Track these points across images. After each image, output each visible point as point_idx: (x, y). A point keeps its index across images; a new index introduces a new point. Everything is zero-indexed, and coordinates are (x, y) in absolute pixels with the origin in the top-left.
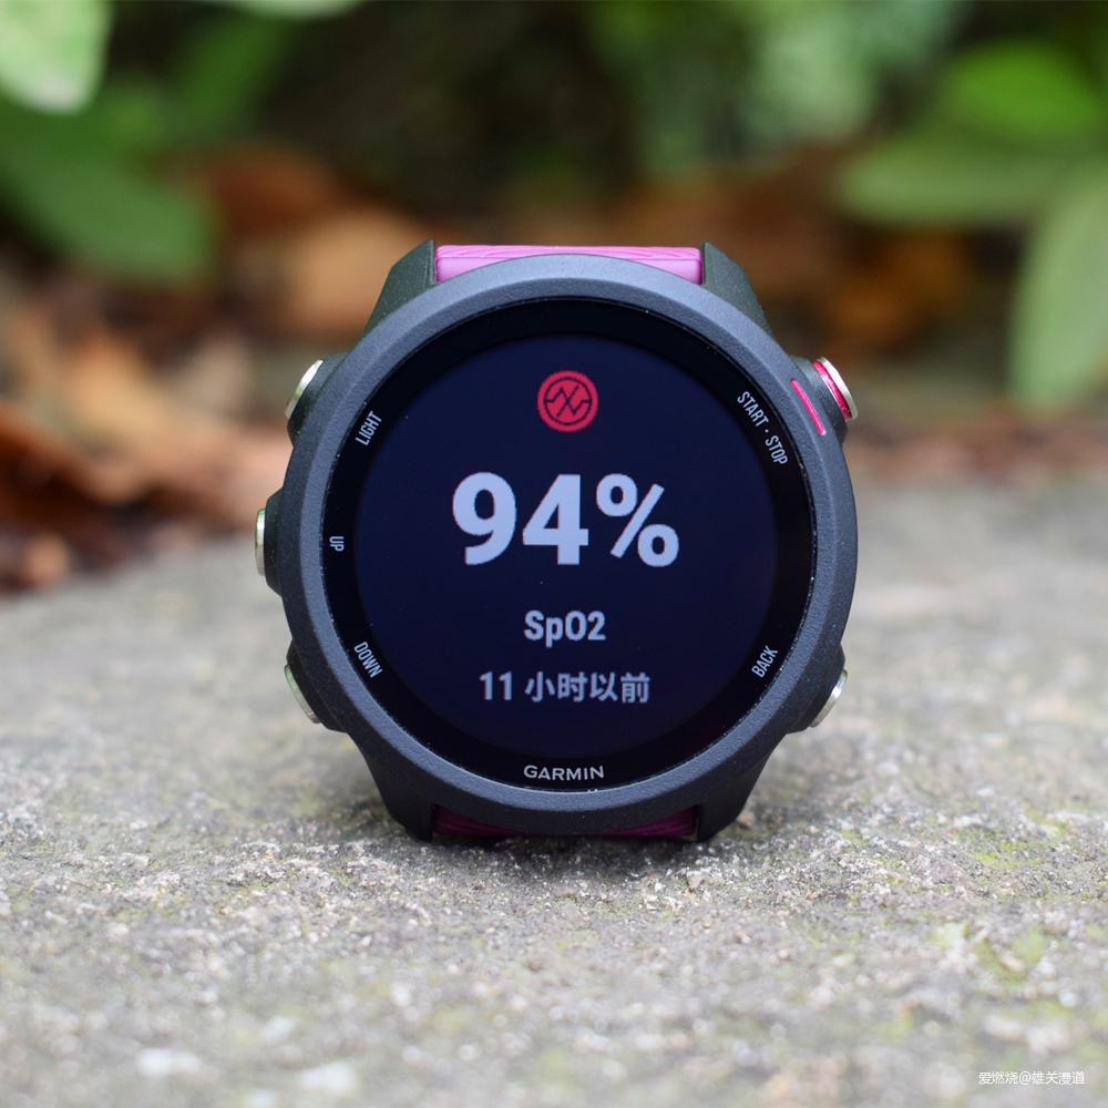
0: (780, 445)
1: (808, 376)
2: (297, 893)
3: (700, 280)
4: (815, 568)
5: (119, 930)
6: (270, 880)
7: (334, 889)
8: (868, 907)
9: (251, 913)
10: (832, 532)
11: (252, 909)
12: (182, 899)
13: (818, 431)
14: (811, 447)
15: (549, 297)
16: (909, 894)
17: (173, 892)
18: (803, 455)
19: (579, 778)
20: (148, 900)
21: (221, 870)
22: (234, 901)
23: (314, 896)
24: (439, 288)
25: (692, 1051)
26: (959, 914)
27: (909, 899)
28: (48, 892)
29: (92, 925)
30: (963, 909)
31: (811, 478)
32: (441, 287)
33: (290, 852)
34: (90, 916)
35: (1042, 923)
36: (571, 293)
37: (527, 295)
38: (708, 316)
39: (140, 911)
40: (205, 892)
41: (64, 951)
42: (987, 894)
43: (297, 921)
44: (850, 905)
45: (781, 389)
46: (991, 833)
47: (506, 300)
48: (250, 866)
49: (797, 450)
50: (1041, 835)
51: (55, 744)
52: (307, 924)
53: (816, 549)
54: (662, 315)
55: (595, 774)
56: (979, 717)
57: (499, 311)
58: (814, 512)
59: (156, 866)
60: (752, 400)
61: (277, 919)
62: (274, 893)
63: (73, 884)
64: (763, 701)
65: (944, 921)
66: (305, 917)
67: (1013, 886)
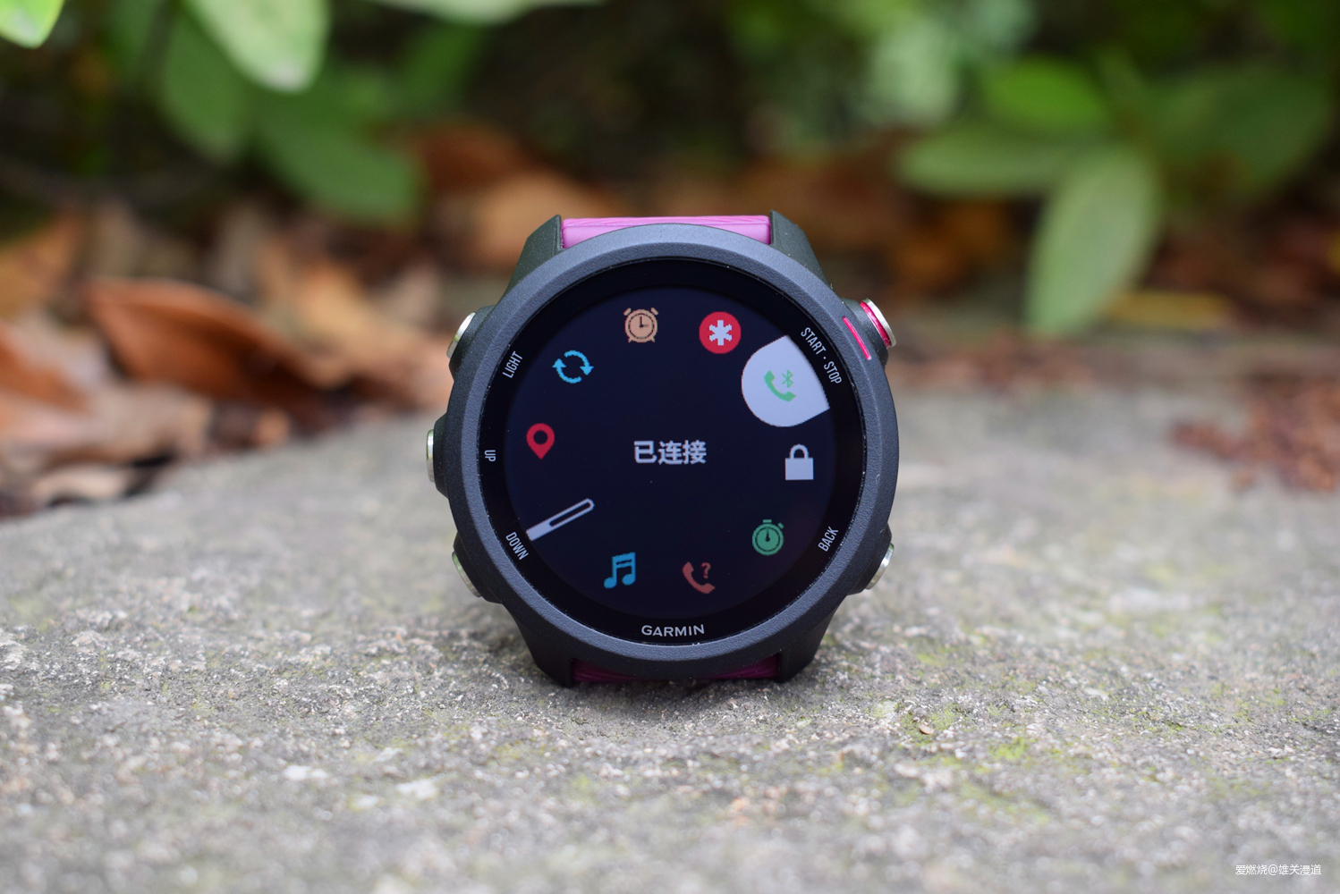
0: (835, 368)
1: (856, 313)
2: (414, 663)
3: (769, 241)
4: (866, 465)
5: (282, 683)
6: (394, 654)
7: (440, 663)
8: (830, 688)
9: (378, 676)
10: (878, 435)
11: (380, 672)
12: (331, 664)
13: (865, 356)
14: (859, 369)
15: (650, 258)
16: (861, 679)
17: (325, 659)
18: (853, 376)
19: (685, 634)
20: (306, 664)
21: (362, 645)
22: (368, 667)
23: (426, 666)
24: (564, 253)
25: (680, 782)
26: (894, 695)
27: (861, 683)
28: (234, 656)
29: (263, 680)
30: (899, 692)
31: (860, 394)
32: (566, 252)
33: (413, 635)
34: (263, 673)
35: (955, 703)
36: (668, 254)
37: (633, 257)
38: (776, 269)
39: (299, 671)
40: (348, 660)
41: (241, 696)
42: (919, 683)
43: (412, 683)
44: (817, 687)
45: (835, 325)
46: (931, 640)
47: (617, 261)
48: (383, 643)
49: (849, 372)
50: (968, 643)
51: (255, 555)
52: (419, 685)
53: (866, 449)
54: (740, 270)
55: (697, 631)
56: (941, 560)
57: (612, 270)
58: (864, 421)
59: (316, 641)
60: (813, 334)
61: (397, 680)
62: (398, 662)
63: (253, 652)
64: (828, 570)
65: (883, 699)
66: (418, 680)
67: (941, 678)
